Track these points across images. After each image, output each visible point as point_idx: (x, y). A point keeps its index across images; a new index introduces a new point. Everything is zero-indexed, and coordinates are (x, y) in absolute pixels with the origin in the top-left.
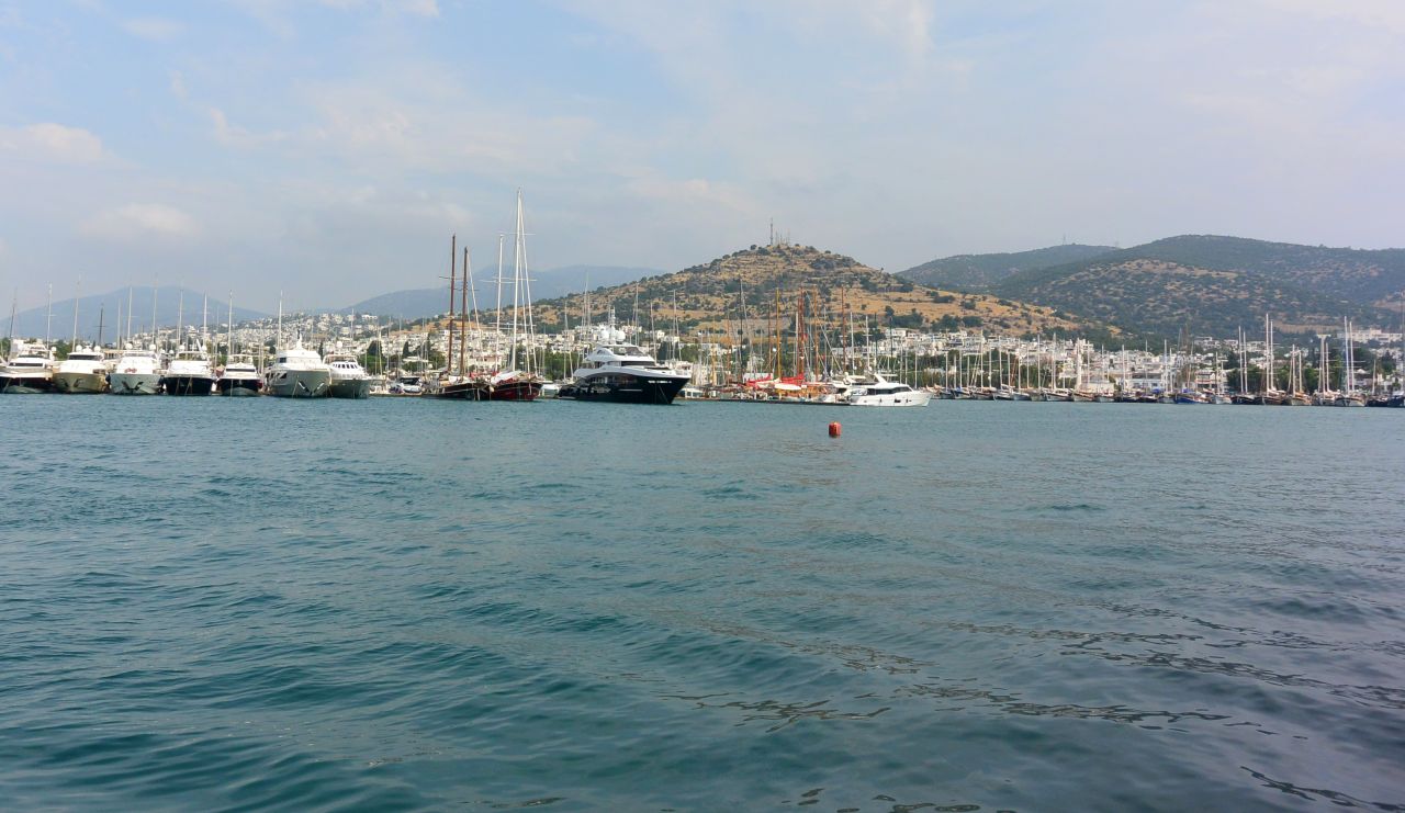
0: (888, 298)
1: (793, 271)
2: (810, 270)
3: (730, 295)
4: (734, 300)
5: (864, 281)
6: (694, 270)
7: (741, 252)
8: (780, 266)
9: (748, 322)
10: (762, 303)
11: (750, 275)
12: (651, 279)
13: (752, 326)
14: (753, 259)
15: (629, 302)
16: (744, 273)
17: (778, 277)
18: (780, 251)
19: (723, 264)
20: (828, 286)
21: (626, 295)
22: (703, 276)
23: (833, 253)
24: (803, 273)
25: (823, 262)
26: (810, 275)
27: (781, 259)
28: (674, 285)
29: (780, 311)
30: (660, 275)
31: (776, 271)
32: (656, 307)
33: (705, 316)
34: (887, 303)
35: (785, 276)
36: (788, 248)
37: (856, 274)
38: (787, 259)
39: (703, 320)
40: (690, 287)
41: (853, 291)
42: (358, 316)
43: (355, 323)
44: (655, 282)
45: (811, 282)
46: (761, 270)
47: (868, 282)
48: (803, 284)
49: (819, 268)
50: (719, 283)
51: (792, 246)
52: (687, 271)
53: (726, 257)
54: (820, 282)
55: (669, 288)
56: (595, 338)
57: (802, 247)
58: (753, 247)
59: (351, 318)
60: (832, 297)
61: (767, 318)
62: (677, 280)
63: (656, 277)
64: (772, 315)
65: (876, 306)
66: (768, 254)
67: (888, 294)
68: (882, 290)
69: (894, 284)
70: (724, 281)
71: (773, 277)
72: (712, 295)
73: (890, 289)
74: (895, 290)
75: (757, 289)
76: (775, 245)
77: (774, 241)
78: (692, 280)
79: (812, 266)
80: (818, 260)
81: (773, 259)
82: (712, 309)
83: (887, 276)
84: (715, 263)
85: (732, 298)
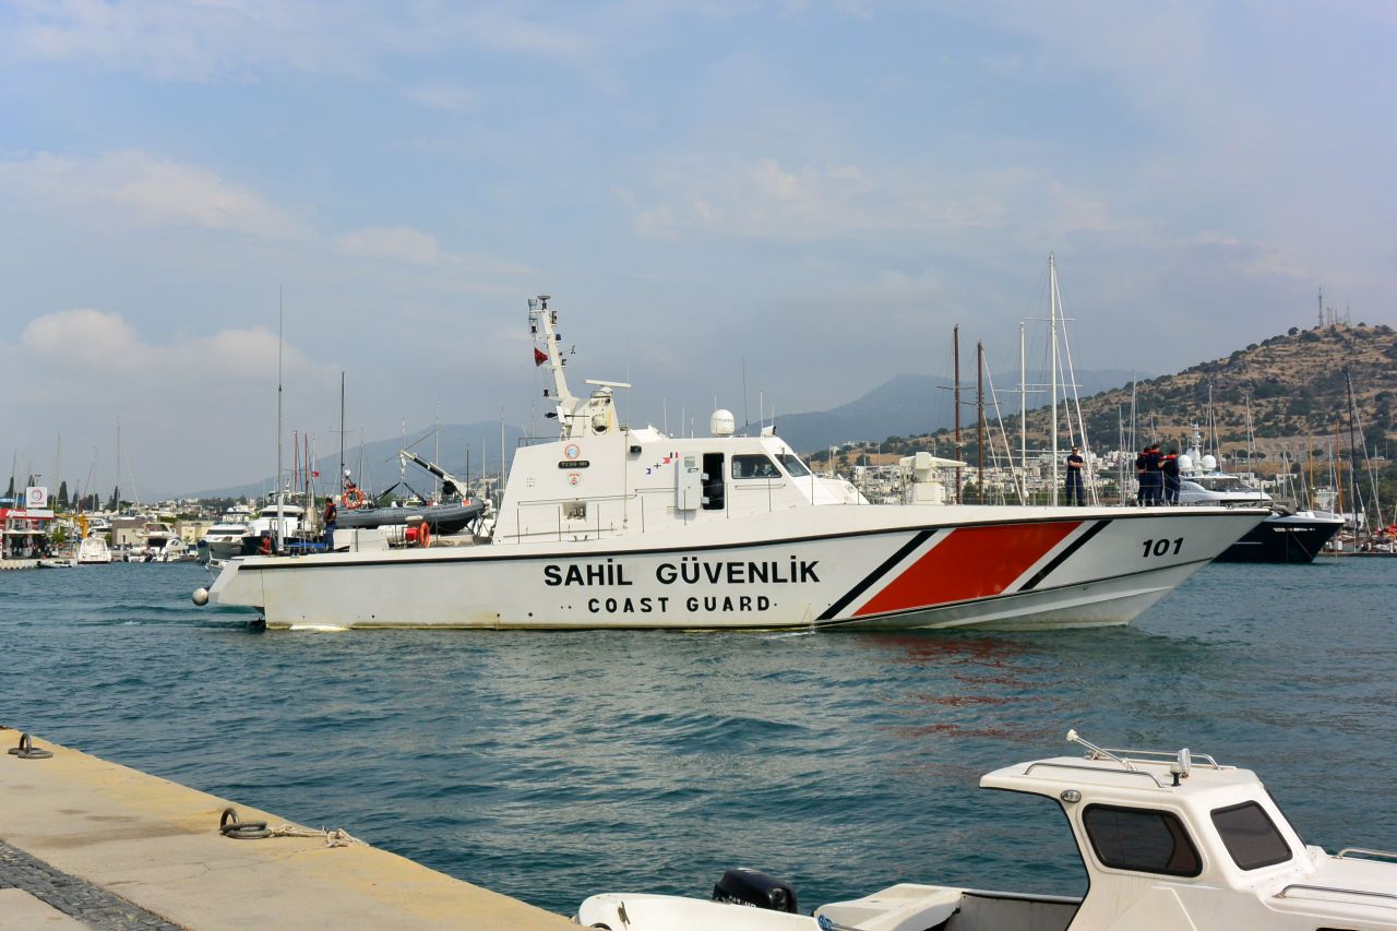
1: (1358, 362)
2: (1384, 360)
3: (1263, 402)
4: (1270, 409)
6: (1205, 368)
7: (1275, 339)
8: (1337, 356)
9: (1296, 440)
10: (1313, 412)
11: (1289, 371)
12: (1140, 384)
13: (1302, 446)
14: (1293, 348)
15: (1111, 419)
16: (1282, 369)
17: (1335, 373)
18: (1336, 335)
19: (1249, 358)
21: (1106, 409)
22: (1219, 376)
24: (1374, 365)
26: (1385, 367)
27: (1338, 346)
28: (1177, 391)
29: (1342, 422)
30: (1153, 379)
31: (1331, 364)
32: (1156, 422)
33: (1228, 434)
35: (1345, 370)
36: (1348, 330)
38: (1348, 345)
39: (1224, 439)
40: (1199, 394)
44: (1146, 387)
45: (1386, 377)
46: (1307, 363)
48: (1375, 381)
50: (1245, 385)
51: (1354, 326)
52: (1192, 370)
53: (1252, 347)
55: (1168, 395)
57: (1370, 327)
58: (1293, 331)
61: (1324, 433)
62: (1180, 383)
63: (1147, 381)
64: (1330, 429)
66: (1318, 339)
70: (1253, 382)
71: (1328, 374)
72: (1236, 402)
75: (1303, 392)
76: (1326, 326)
77: (1325, 319)
78: (1204, 382)
79: (1387, 354)
81: (1325, 347)
82: (1237, 424)
84: (1235, 356)
85: (1266, 406)
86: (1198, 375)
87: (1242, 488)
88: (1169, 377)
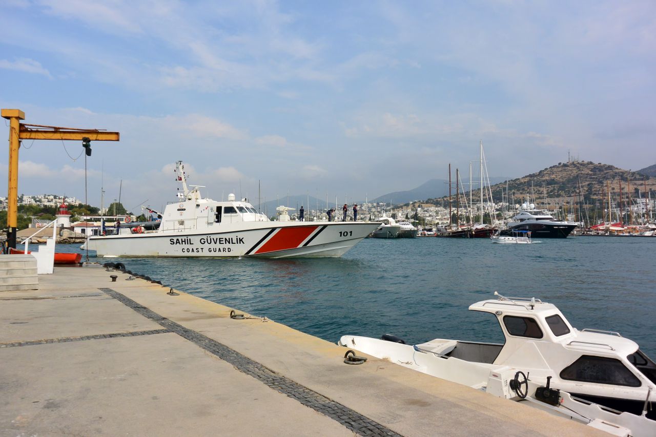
0: (635, 184)
1: (582, 174)
2: (590, 173)
3: (550, 186)
4: (552, 189)
5: (622, 176)
6: (530, 176)
7: (554, 166)
8: (575, 172)
9: (561, 199)
10: (566, 190)
11: (558, 176)
12: (509, 181)
13: (563, 201)
14: (560, 169)
15: (500, 192)
16: (556, 176)
17: (574, 177)
18: (574, 165)
19: (545, 172)
20: (601, 180)
21: (498, 189)
22: (535, 178)
23: (602, 164)
24: (587, 174)
25: (597, 169)
26: (591, 175)
27: (575, 168)
28: (521, 183)
29: (577, 193)
30: (514, 179)
31: (572, 174)
32: (514, 193)
33: (538, 197)
34: (635, 187)
35: (577, 176)
36: (578, 163)
37: (616, 173)
38: (578, 168)
39: (537, 198)
40: (529, 184)
41: (615, 182)
42: (378, 204)
43: (377, 207)
44: (511, 182)
45: (591, 178)
46: (564, 174)
47: (623, 176)
48: (587, 179)
49: (596, 172)
50: (544, 181)
51: (580, 162)
52: (526, 177)
53: (546, 169)
54: (596, 178)
55: (518, 185)
56: (486, 209)
57: (586, 162)
58: (560, 164)
59: (375, 204)
60: (604, 185)
61: (570, 196)
62: (522, 181)
63: (512, 180)
64: (572, 195)
65: (629, 188)
66: (568, 166)
67: (635, 182)
68: (631, 180)
69: (638, 177)
70: (546, 180)
71: (571, 177)
72: (541, 187)
73: (635, 179)
74: (639, 180)
75: (563, 183)
76: (571, 162)
77: (570, 160)
78: (530, 181)
79: (591, 171)
80: (595, 168)
81: (570, 169)
82: (541, 194)
83: (633, 174)
84: (541, 172)
85: (551, 188)
86: (528, 178)
87: (543, 214)
88: (519, 179)
